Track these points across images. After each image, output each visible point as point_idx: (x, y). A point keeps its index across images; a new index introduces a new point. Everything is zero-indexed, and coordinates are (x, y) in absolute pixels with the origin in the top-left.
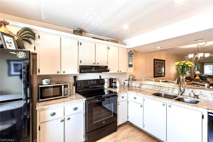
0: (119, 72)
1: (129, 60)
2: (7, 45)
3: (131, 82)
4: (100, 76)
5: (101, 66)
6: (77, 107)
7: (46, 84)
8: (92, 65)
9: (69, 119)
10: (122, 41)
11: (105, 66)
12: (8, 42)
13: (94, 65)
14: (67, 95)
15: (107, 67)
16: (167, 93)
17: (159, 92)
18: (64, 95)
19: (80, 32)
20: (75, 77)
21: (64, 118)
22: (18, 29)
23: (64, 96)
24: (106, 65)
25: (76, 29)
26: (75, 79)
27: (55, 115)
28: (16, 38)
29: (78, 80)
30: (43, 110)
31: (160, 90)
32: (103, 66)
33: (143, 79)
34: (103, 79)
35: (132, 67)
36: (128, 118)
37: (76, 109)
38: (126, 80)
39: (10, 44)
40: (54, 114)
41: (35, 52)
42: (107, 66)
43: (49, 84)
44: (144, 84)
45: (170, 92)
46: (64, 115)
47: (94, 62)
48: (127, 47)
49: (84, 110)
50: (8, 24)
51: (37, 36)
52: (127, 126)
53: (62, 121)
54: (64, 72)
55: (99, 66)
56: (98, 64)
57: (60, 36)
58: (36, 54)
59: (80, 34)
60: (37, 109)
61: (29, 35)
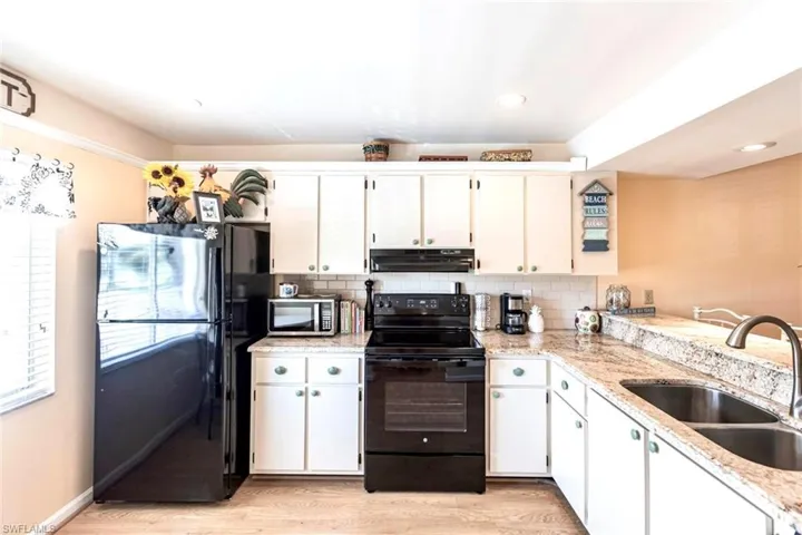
0: (530, 271)
1: (584, 222)
2: (204, 214)
3: (610, 321)
4: (459, 285)
5: (446, 250)
6: (338, 366)
7: (285, 295)
8: (410, 246)
9: (317, 394)
10: (564, 142)
11: (462, 250)
12: (205, 209)
13: (418, 247)
14: (328, 330)
15: (471, 253)
16: (738, 394)
17: (697, 381)
18: (321, 329)
19: (381, 149)
20: (370, 284)
21: (306, 389)
22: (232, 177)
23: (320, 333)
24: (466, 245)
25: (370, 141)
27: (287, 374)
28: (225, 197)
29: (382, 292)
30: (263, 355)
31: (714, 373)
32: (452, 251)
33: (697, 310)
34: (468, 296)
35: (607, 249)
36: (548, 463)
37: (335, 371)
38: (587, 309)
39: (210, 213)
40: (282, 371)
41: (267, 221)
42: (473, 251)
43: (296, 297)
44: (652, 333)
45: (761, 392)
46: (306, 382)
47: (418, 237)
48: (576, 165)
49: (360, 382)
50: (216, 171)
51: (270, 183)
52: (542, 494)
53: (301, 394)
54: (327, 268)
55: (438, 251)
56: (431, 242)
57: (319, 174)
58: (269, 224)
59: (380, 156)
60: (249, 349)
61: (253, 185)
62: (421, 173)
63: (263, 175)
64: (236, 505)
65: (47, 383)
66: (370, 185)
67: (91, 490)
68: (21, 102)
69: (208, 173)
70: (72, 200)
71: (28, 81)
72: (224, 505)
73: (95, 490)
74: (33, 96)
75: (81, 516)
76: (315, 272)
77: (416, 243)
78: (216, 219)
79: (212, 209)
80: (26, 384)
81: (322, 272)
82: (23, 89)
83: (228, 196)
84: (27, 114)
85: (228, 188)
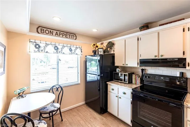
4: (181, 73)
9: (120, 98)
11: (179, 59)
12: (100, 52)
13: (157, 58)
19: (146, 26)
21: (118, 96)
23: (124, 82)
24: (181, 56)
26: (142, 72)
27: (114, 91)
30: (110, 85)
32: (173, 59)
34: (187, 79)
47: (157, 54)
51: (115, 44)
54: (127, 65)
55: (166, 59)
56: (162, 56)
57: (125, 39)
58: (114, 54)
59: (144, 29)
60: (107, 83)
61: (111, 45)
62: (158, 31)
63: (113, 42)
64: (103, 116)
65: (79, 82)
66: (139, 39)
67: (85, 102)
68: (75, 38)
69: (102, 44)
70: (82, 52)
71: (76, 34)
72: (101, 115)
73: (86, 102)
74: (76, 36)
75: (84, 105)
76: (124, 66)
77: (156, 56)
78: (102, 53)
79: (101, 51)
80: (77, 81)
81: (126, 66)
82: (75, 36)
83: (105, 48)
84: (75, 39)
85: (105, 46)
